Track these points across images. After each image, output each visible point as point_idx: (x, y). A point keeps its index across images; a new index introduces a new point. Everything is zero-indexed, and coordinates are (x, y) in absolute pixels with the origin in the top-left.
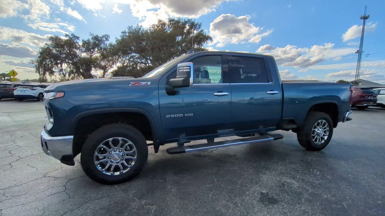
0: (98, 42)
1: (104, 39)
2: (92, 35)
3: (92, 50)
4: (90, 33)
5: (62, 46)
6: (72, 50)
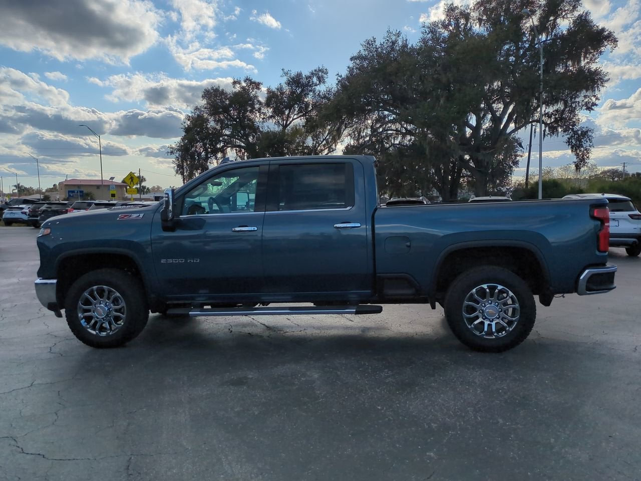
0: (300, 90)
1: (315, 80)
2: (286, 74)
3: (287, 112)
4: (283, 70)
5: (226, 110)
6: (244, 117)
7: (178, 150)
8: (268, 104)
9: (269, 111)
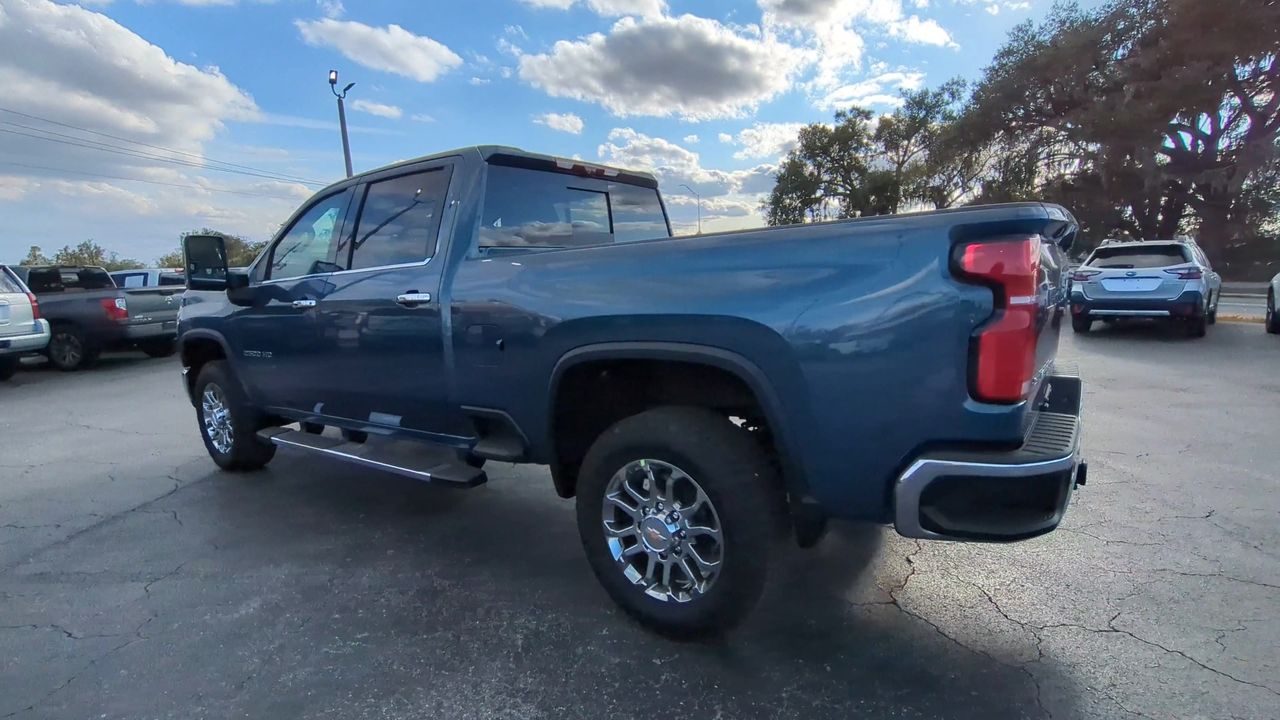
1: (946, 97)
2: (906, 94)
3: (905, 144)
4: (901, 90)
7: (771, 204)
8: (878, 138)
9: (880, 146)
